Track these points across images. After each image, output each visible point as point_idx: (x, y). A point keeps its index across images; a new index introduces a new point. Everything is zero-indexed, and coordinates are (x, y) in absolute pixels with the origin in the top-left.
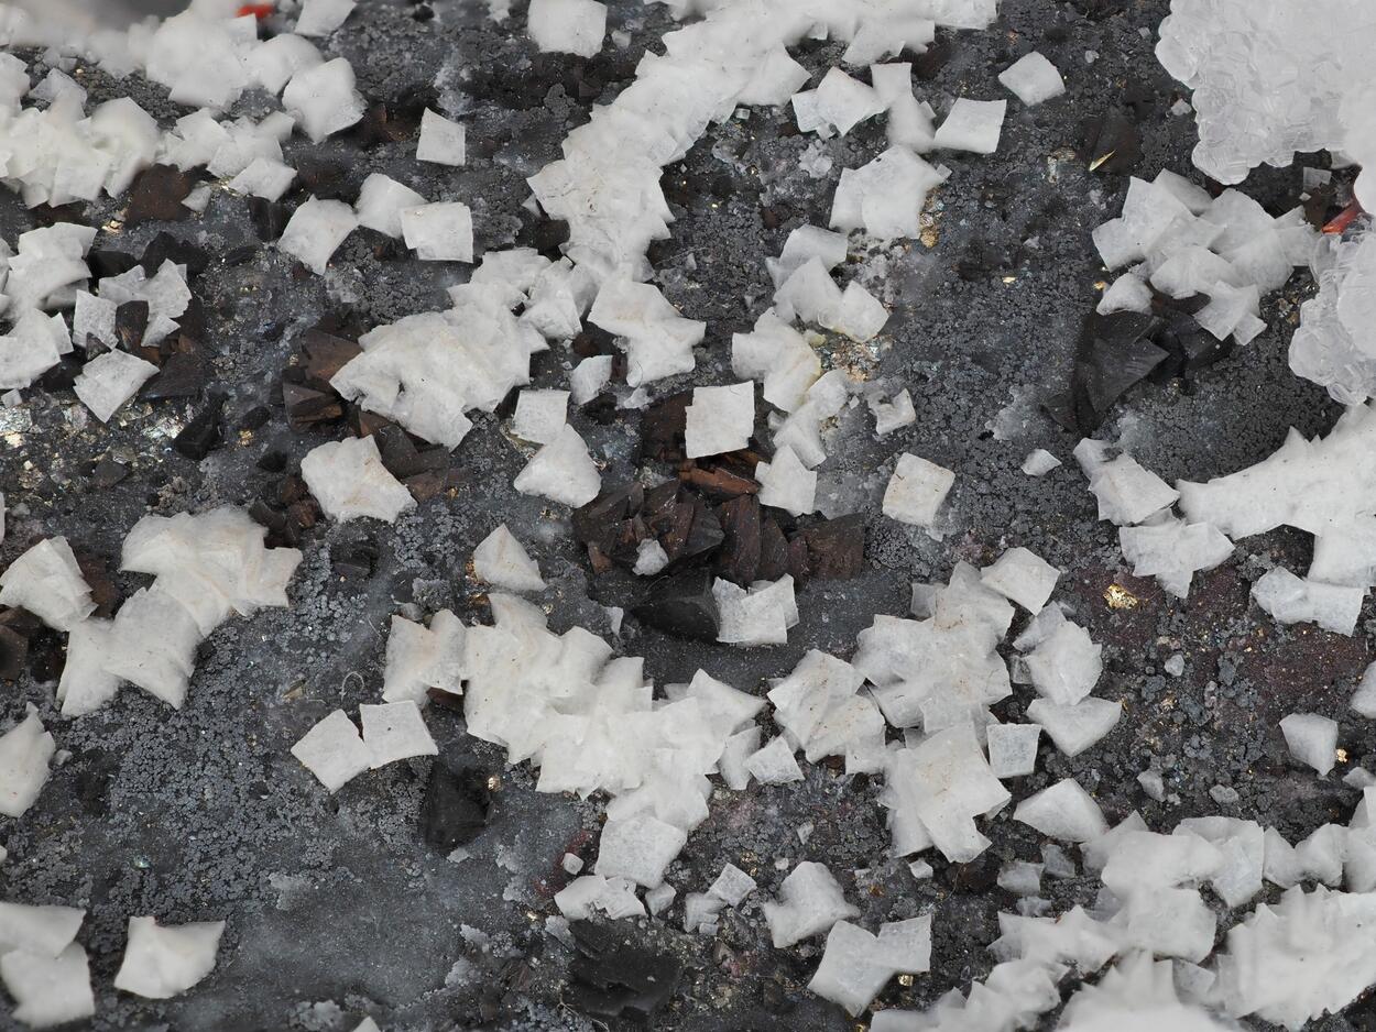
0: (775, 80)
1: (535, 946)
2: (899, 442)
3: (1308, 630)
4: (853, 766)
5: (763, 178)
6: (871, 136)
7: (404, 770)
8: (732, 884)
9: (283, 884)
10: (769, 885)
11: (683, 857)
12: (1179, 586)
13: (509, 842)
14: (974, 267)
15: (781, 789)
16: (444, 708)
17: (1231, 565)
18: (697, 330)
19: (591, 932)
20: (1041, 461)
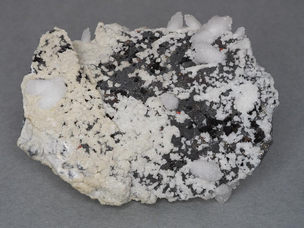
0: (169, 40)
1: (139, 88)
2: (169, 63)
3: (191, 78)
4: (161, 82)
5: (166, 46)
6: (174, 44)
7: (134, 77)
8: (152, 87)
9: (125, 83)
10: (154, 88)
11: (149, 85)
12: (184, 74)
13: (139, 82)
14: (177, 53)
15: (156, 82)
16: (137, 74)
17: (187, 74)
18: (159, 55)
19: (143, 88)
20: (177, 65)
